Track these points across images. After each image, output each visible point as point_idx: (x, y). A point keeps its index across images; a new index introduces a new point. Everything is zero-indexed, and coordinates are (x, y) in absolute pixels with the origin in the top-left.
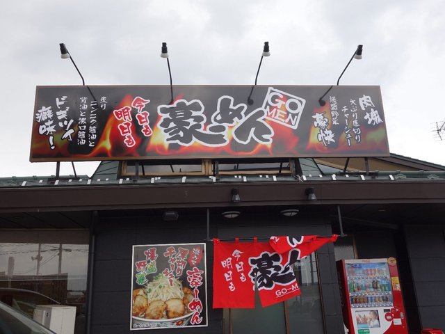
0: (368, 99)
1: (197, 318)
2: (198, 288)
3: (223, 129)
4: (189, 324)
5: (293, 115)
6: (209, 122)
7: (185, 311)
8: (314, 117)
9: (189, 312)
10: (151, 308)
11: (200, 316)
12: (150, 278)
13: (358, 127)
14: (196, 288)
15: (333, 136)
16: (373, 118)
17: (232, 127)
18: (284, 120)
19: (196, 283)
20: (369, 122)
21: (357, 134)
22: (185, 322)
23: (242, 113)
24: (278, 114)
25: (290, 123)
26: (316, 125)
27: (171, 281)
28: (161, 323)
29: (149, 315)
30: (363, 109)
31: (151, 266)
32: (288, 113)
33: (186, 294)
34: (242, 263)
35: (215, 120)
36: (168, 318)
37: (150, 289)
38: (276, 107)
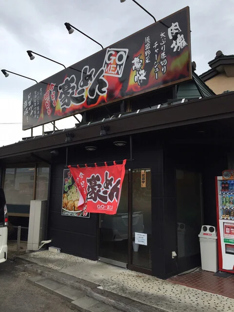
0: (176, 26)
1: (85, 213)
3: (83, 91)
4: (82, 216)
5: (120, 66)
6: (78, 88)
8: (133, 62)
10: (69, 204)
12: (70, 187)
13: (165, 58)
15: (144, 74)
16: (178, 44)
17: (87, 88)
20: (175, 50)
21: (164, 66)
22: (81, 214)
23: (93, 76)
24: (111, 69)
26: (134, 69)
27: (76, 190)
28: (72, 213)
29: (68, 208)
30: (171, 38)
31: (70, 181)
32: (117, 65)
34: (83, 182)
35: (80, 86)
36: (75, 211)
37: (69, 194)
38: (110, 64)
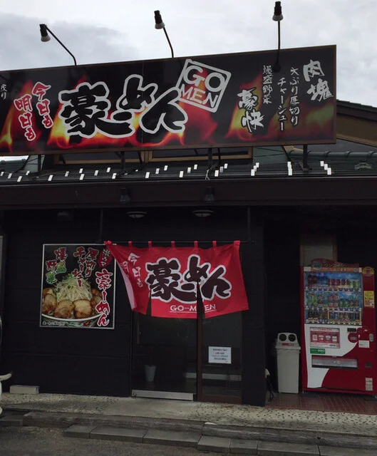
0: (316, 65)
1: (104, 321)
2: (107, 290)
3: (128, 116)
4: (96, 325)
5: (214, 95)
6: (113, 109)
7: (93, 312)
8: (239, 95)
9: (96, 314)
10: (60, 307)
11: (107, 319)
12: (61, 277)
13: (297, 105)
14: (104, 290)
15: (261, 119)
16: (319, 92)
17: (139, 113)
18: (200, 102)
19: (105, 286)
20: (313, 98)
21: (294, 115)
22: (92, 323)
23: (152, 96)
24: (195, 94)
25: (208, 104)
26: (241, 106)
27: (80, 282)
28: (69, 322)
29: (58, 313)
30: (308, 79)
31: (61, 266)
32: (207, 91)
33: (94, 295)
34: (139, 269)
35: (121, 106)
36: (76, 318)
37: (59, 289)
38: (193, 85)
